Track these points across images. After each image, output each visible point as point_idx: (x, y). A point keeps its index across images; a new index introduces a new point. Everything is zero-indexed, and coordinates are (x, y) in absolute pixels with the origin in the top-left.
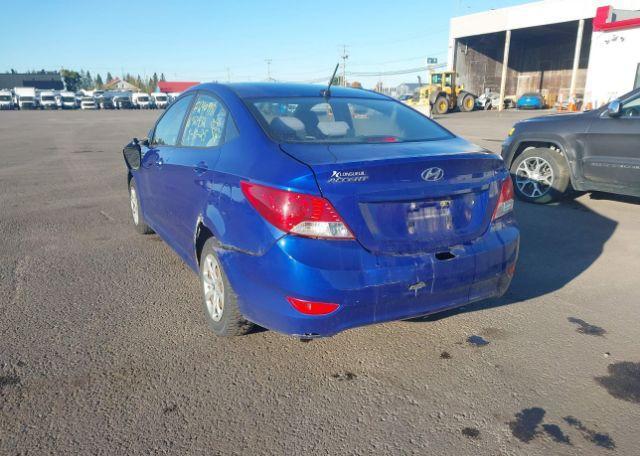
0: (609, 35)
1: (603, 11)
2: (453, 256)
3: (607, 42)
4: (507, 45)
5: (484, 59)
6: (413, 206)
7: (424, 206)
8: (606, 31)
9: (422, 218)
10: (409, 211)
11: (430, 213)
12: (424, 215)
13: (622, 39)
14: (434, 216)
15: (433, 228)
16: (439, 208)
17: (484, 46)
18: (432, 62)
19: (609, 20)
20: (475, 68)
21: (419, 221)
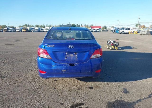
2: (74, 65)
6: (67, 53)
7: (70, 54)
9: (69, 56)
10: (66, 54)
11: (71, 55)
12: (70, 55)
14: (72, 56)
15: (71, 59)
16: (74, 54)
21: (68, 57)
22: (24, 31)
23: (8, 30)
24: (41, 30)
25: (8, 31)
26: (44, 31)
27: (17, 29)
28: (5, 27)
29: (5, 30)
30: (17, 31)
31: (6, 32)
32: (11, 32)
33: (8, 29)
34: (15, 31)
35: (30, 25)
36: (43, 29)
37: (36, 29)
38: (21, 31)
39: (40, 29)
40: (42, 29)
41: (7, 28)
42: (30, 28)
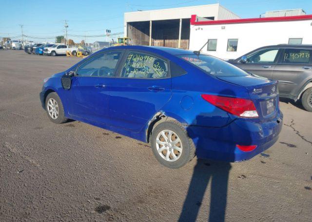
0: (197, 27)
1: (194, 17)
3: (196, 30)
4: (151, 27)
5: (140, 33)
8: (195, 25)
13: (202, 29)
17: (140, 27)
18: (109, 32)
19: (196, 21)
20: (136, 37)
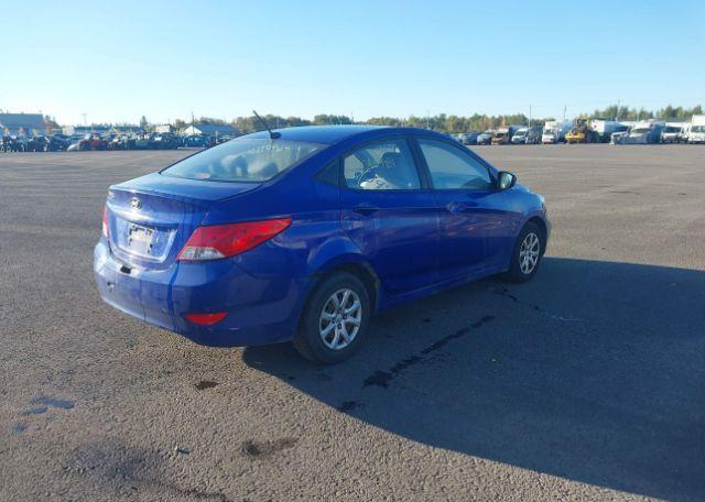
2: (130, 273)
7: (139, 228)
16: (146, 233)
22: (573, 142)
23: (511, 137)
24: (666, 135)
25: (510, 143)
26: (678, 140)
27: (548, 132)
28: (523, 121)
29: (499, 135)
30: (545, 138)
31: (502, 143)
32: (523, 142)
33: (511, 132)
34: (538, 141)
35: (630, 110)
36: (678, 130)
37: (639, 131)
38: (562, 140)
39: (659, 129)
40: (671, 130)
41: (510, 129)
42: (606, 127)
